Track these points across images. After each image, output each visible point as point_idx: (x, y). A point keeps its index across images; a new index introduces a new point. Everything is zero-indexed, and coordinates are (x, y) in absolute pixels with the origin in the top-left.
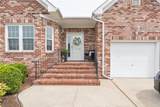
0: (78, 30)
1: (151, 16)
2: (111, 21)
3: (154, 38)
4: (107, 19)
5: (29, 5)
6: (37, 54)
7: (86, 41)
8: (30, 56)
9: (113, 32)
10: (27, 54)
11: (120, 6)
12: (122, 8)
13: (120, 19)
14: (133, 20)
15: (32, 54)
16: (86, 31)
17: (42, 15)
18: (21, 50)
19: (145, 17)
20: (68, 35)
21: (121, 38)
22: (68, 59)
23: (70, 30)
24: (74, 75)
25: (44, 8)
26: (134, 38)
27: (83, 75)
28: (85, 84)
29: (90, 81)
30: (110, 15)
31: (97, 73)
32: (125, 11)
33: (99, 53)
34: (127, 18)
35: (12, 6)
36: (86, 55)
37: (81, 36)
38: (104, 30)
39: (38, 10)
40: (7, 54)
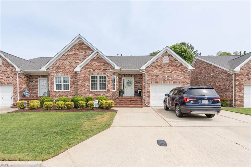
0: (130, 75)
1: (174, 70)
2: (151, 72)
3: (176, 82)
4: (148, 71)
5: (104, 65)
6: (108, 92)
7: (136, 83)
8: (104, 93)
9: (152, 79)
10: (102, 92)
11: (156, 63)
12: (157, 65)
13: (156, 72)
14: (164, 72)
15: (105, 92)
16: (136, 76)
17: (111, 70)
18: (98, 89)
19: (171, 70)
20: (123, 78)
21: (157, 82)
22: (124, 95)
23: (125, 75)
24: (129, 103)
25: (112, 66)
26: (164, 82)
27: (134, 103)
28: (135, 107)
29: (138, 106)
30: (150, 69)
31: (142, 102)
32: (159, 66)
33: (143, 91)
34: (160, 71)
35: (94, 65)
36: (136, 92)
37: (132, 79)
38: (146, 78)
39: (109, 67)
40: (92, 92)
